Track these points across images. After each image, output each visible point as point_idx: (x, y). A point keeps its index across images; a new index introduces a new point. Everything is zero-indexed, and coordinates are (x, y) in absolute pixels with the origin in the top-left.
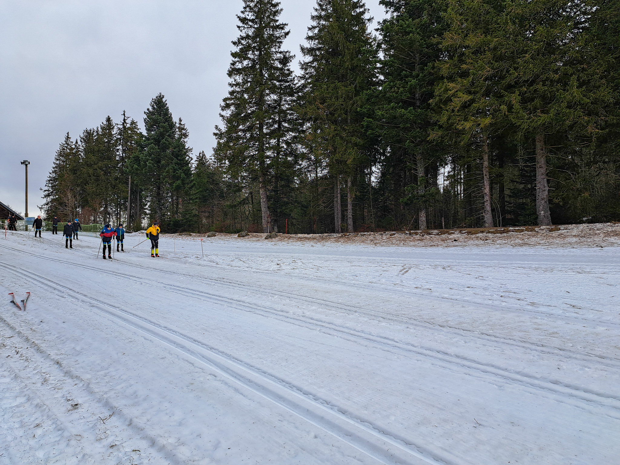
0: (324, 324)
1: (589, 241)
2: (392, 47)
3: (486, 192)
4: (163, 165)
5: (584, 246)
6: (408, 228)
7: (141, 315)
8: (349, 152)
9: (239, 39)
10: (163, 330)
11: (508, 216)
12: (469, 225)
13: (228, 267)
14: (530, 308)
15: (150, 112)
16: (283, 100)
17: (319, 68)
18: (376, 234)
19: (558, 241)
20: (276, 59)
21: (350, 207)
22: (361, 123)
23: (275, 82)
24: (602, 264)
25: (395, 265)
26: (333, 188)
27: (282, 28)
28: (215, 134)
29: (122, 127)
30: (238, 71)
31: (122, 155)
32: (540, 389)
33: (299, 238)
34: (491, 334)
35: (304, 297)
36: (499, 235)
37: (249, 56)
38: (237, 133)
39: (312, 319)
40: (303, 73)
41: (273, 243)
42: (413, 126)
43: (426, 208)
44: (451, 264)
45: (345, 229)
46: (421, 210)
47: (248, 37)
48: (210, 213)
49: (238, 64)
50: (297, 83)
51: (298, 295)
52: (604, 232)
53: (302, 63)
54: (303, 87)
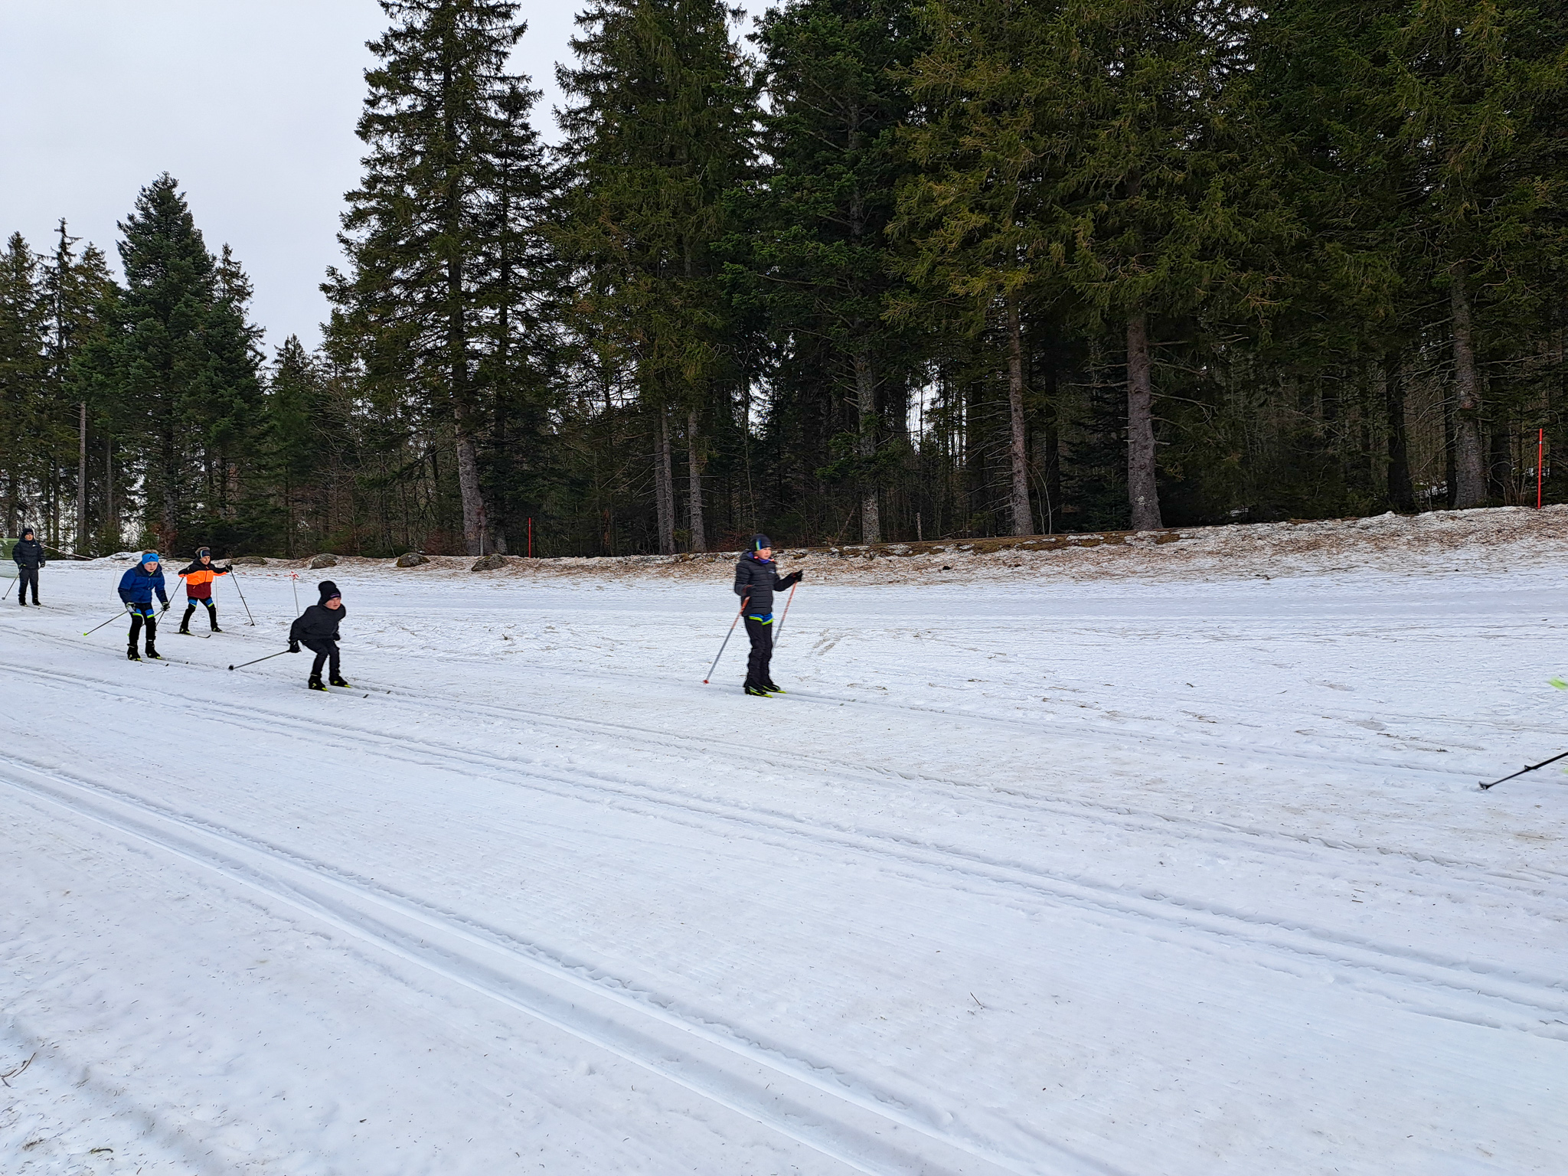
0: (622, 787)
1: (1242, 564)
2: (791, 82)
3: (1016, 450)
4: (179, 375)
5: (1231, 577)
6: (838, 540)
7: (117, 786)
8: (690, 352)
9: (386, 37)
10: (182, 824)
11: (1068, 508)
12: (978, 530)
13: (368, 648)
14: (1105, 724)
15: (137, 225)
16: (512, 205)
17: (607, 125)
19: (1173, 565)
20: (491, 98)
21: (695, 487)
22: (718, 276)
23: (490, 157)
24: (1267, 618)
25: (803, 632)
26: (650, 438)
27: (507, 16)
28: (325, 288)
29: (56, 265)
30: (388, 124)
31: (57, 344)
32: (1120, 913)
33: (565, 567)
34: (1018, 790)
35: (574, 722)
36: (1046, 552)
37: (416, 83)
38: (386, 289)
39: (592, 775)
40: (566, 141)
41: (494, 582)
42: (846, 286)
43: (879, 489)
44: (936, 626)
45: (686, 543)
46: (867, 495)
47: (411, 32)
48: (318, 503)
49: (385, 104)
50: (549, 164)
51: (558, 717)
52: (1274, 542)
53: (564, 112)
54: (565, 174)
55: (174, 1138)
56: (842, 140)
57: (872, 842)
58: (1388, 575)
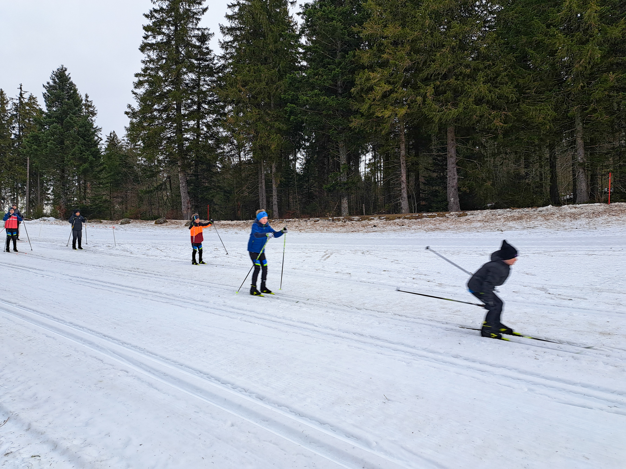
0: (245, 313)
1: (492, 225)
2: (313, 32)
3: (403, 180)
4: (67, 147)
5: (487, 230)
6: (332, 214)
7: (42, 311)
8: (273, 138)
9: (151, 11)
10: (68, 326)
11: (423, 203)
12: (387, 211)
13: (143, 256)
15: (51, 86)
16: (202, 80)
17: (240, 48)
18: (301, 221)
19: (465, 225)
20: (193, 36)
21: (275, 193)
22: (285, 109)
23: (193, 60)
25: (318, 251)
26: (257, 173)
28: (127, 113)
29: (18, 102)
30: (152, 46)
31: (18, 134)
32: (443, 363)
33: (222, 224)
34: (403, 314)
35: (226, 286)
36: (414, 220)
37: (163, 30)
38: (151, 113)
40: (223, 53)
42: (336, 113)
43: (348, 195)
44: (370, 249)
45: (271, 215)
46: (343, 197)
47: (162, 9)
48: (123, 198)
49: (151, 39)
50: (217, 63)
51: (219, 284)
52: (505, 217)
53: (222, 42)
54: (223, 67)
55: (65, 452)
56: (334, 55)
57: (345, 335)
58: (550, 230)
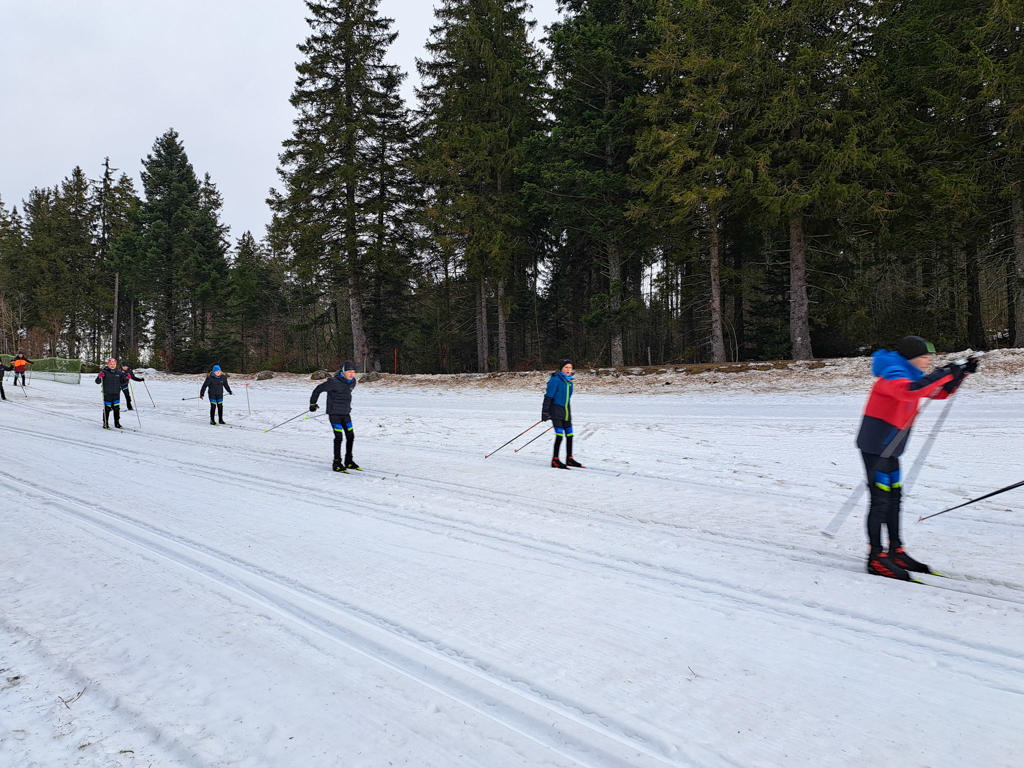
0: (456, 524)
2: (568, 67)
3: (715, 306)
4: (177, 257)
5: (860, 392)
6: (595, 364)
7: (136, 518)
9: (309, 41)
10: (177, 543)
11: (749, 345)
12: (689, 359)
13: (293, 431)
14: (776, 488)
15: (153, 161)
16: (388, 148)
17: (447, 97)
19: (821, 383)
20: (375, 79)
21: (502, 330)
22: (519, 192)
23: (374, 117)
26: (474, 298)
27: (386, 27)
28: (269, 202)
29: (102, 187)
30: (309, 96)
31: (101, 236)
32: (789, 616)
33: (418, 380)
34: (718, 532)
35: (425, 481)
36: (735, 374)
37: (328, 70)
38: (308, 202)
39: (436, 516)
40: (421, 105)
41: (373, 389)
42: (603, 198)
43: (623, 331)
44: (661, 422)
45: (495, 366)
46: (615, 336)
47: (325, 37)
48: (262, 338)
49: (308, 85)
50: (411, 121)
51: (414, 478)
53: (420, 88)
54: (421, 128)
55: (172, 746)
56: (601, 104)
57: (620, 564)
